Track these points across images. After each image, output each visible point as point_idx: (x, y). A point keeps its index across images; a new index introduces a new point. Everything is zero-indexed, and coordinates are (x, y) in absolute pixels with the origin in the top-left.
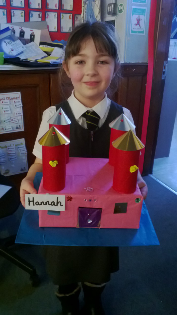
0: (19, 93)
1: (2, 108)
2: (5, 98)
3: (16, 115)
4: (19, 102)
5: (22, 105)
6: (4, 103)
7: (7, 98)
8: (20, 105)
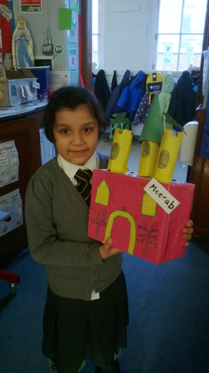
0: (13, 141)
1: (1, 160)
3: (13, 165)
4: (14, 151)
5: (17, 154)
6: (2, 155)
7: (4, 148)
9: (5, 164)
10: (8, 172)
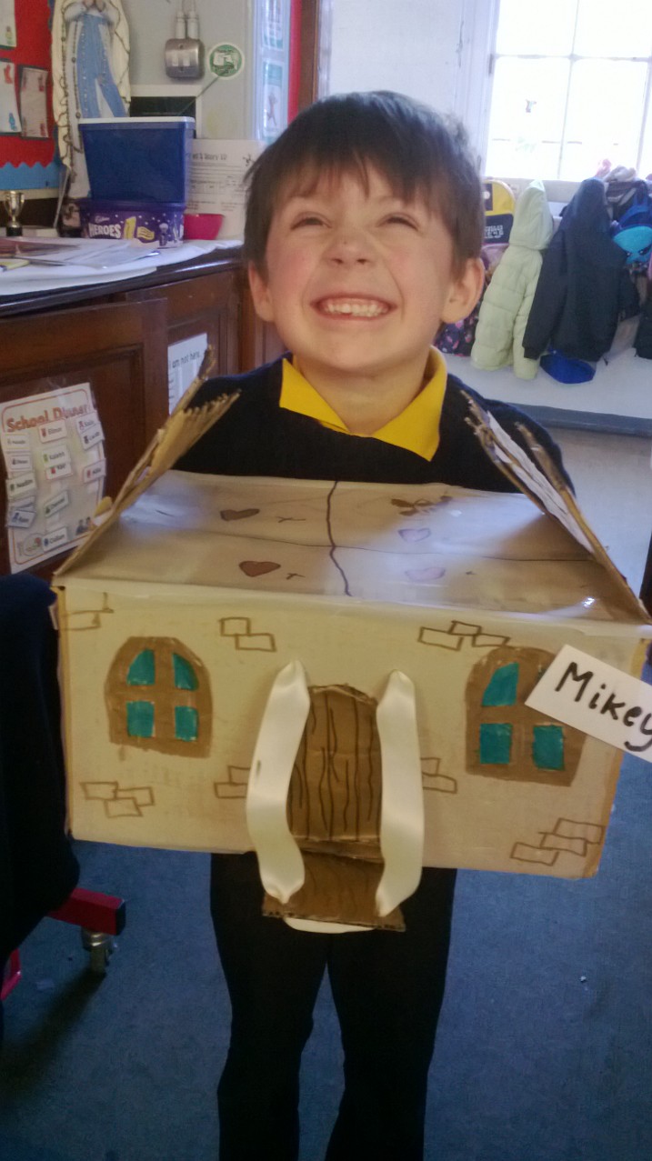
0: (86, 386)
1: (46, 458)
2: (51, 416)
3: (86, 479)
4: (90, 423)
5: (101, 437)
6: (49, 437)
7: (55, 411)
8: (97, 434)
9: (59, 473)
10: (65, 507)
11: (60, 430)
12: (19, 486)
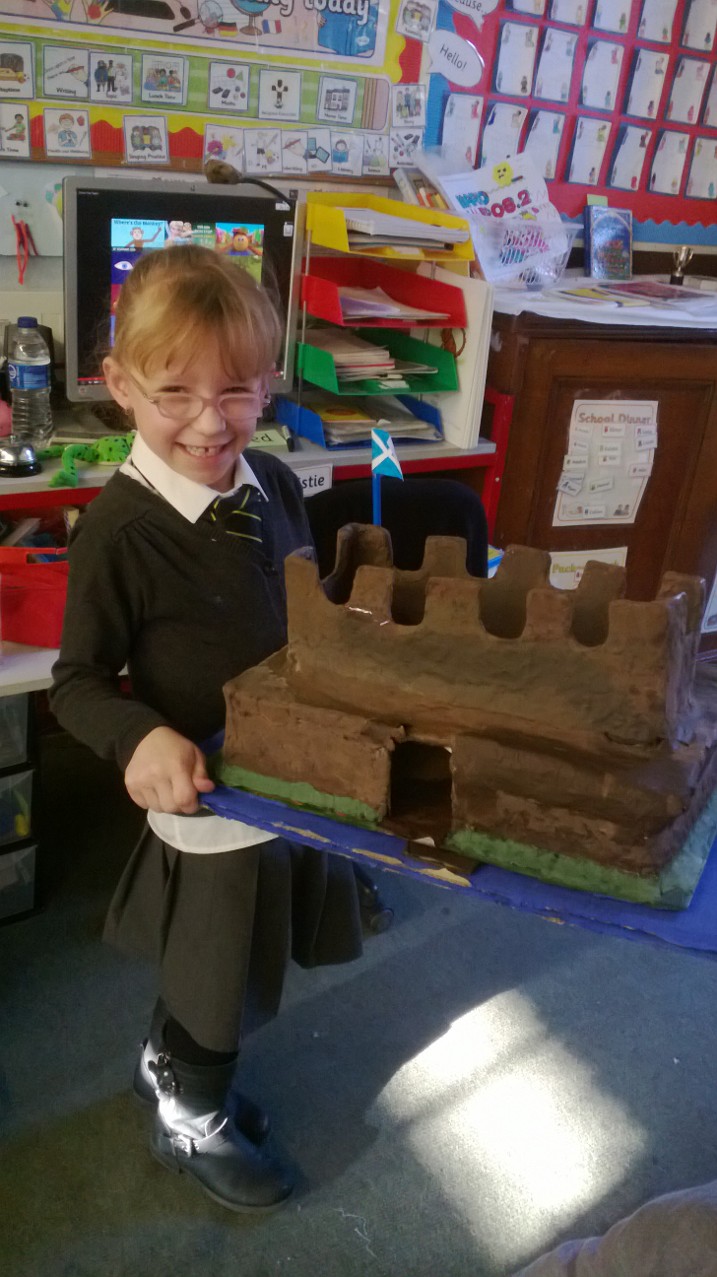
0: (655, 404)
1: (602, 448)
2: (616, 418)
3: (632, 474)
4: (649, 432)
5: (655, 445)
6: (609, 433)
7: (621, 415)
8: (652, 442)
11: (619, 430)
12: (574, 462)
